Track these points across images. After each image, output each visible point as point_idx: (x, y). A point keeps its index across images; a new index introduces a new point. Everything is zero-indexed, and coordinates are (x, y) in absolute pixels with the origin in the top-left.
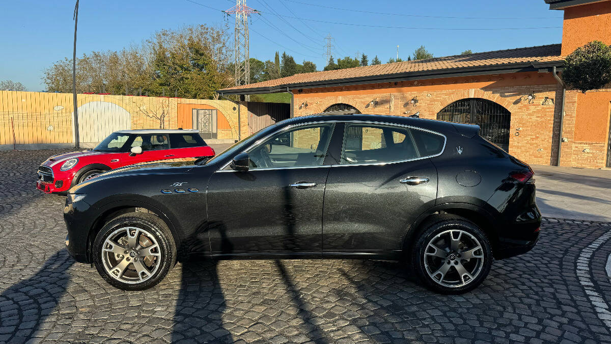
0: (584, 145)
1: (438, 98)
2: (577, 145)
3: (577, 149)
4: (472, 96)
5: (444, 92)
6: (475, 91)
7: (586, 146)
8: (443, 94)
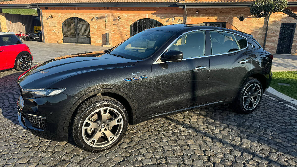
1: (131, 18)
4: (147, 18)
5: (134, 14)
6: (148, 15)
8: (133, 15)
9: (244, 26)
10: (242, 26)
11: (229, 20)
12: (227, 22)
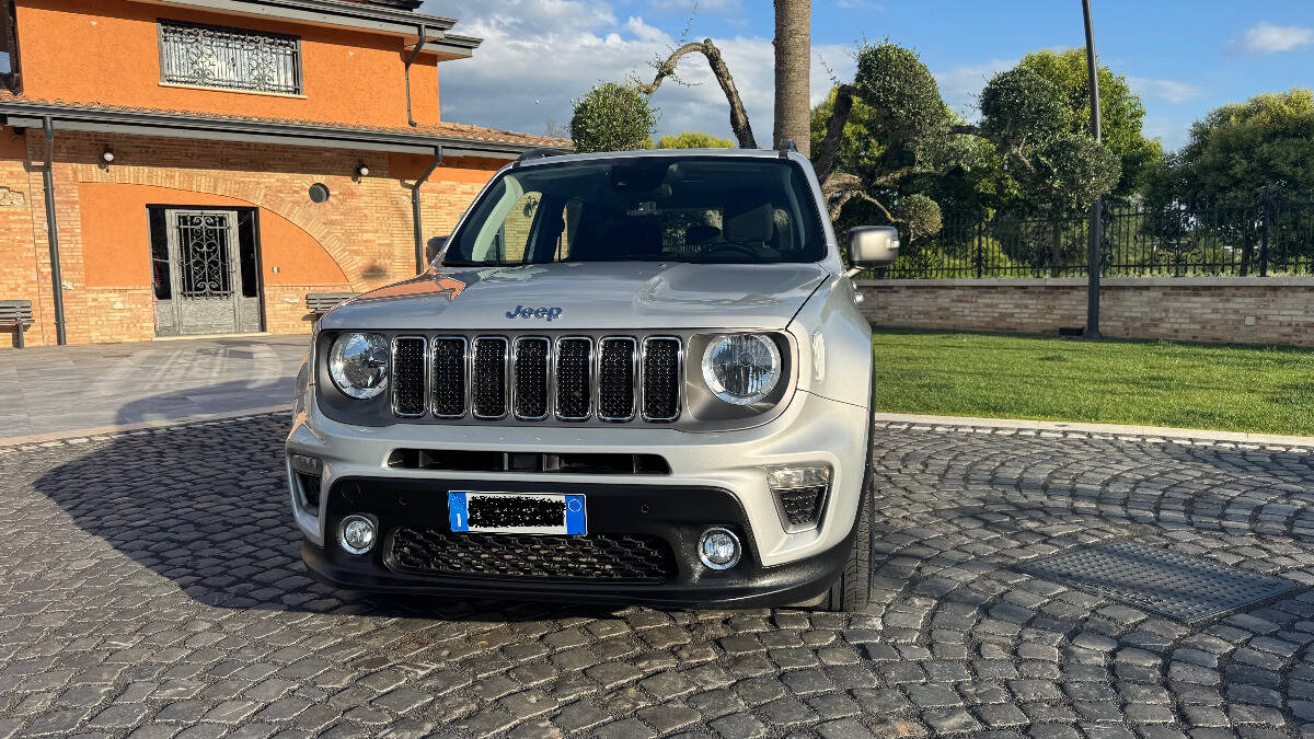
0: (111, 295)
2: (94, 296)
3: (96, 303)
7: (114, 297)
9: (332, 223)
10: (325, 224)
11: (265, 196)
12: (258, 203)
